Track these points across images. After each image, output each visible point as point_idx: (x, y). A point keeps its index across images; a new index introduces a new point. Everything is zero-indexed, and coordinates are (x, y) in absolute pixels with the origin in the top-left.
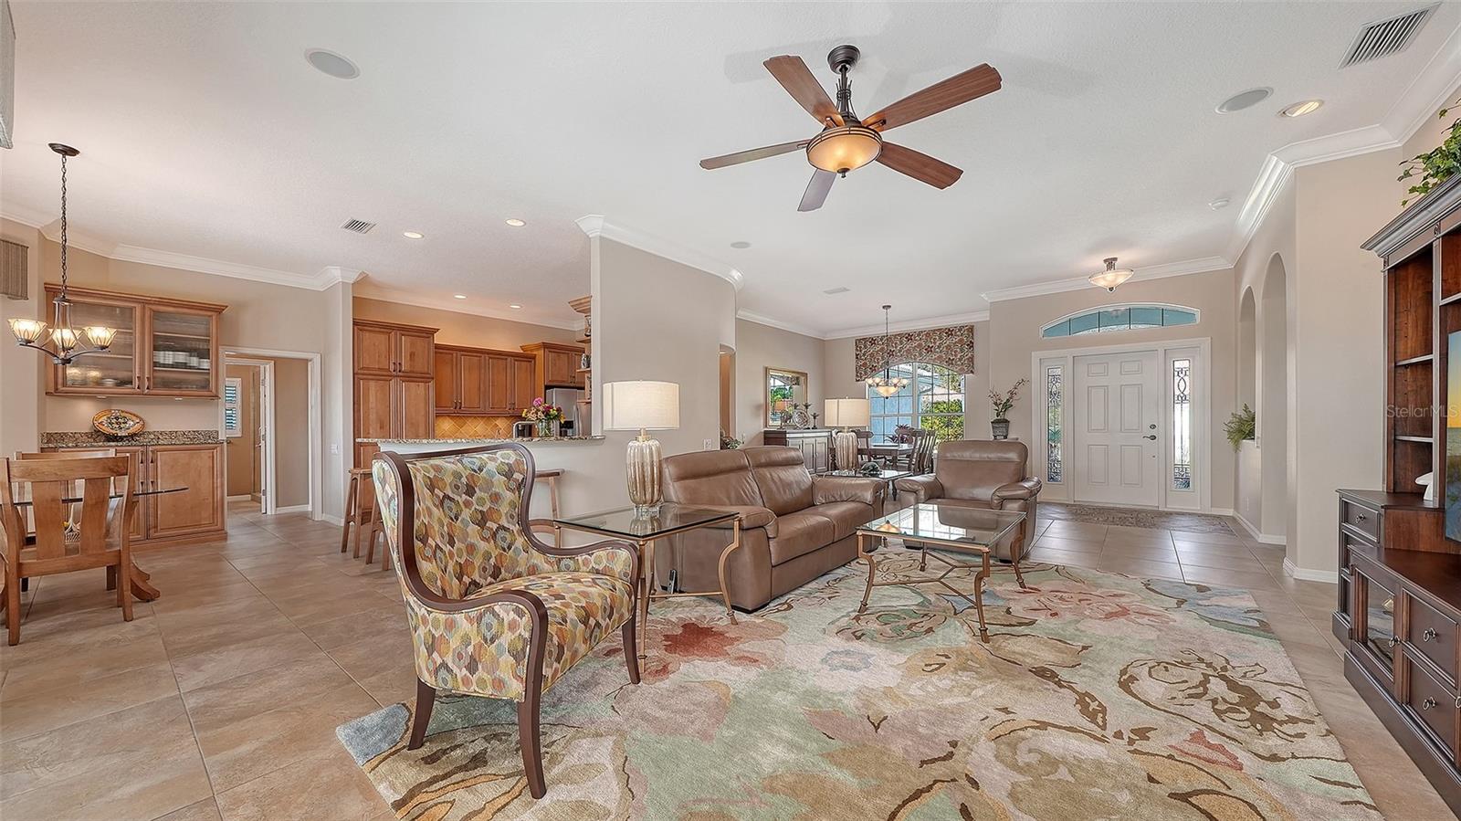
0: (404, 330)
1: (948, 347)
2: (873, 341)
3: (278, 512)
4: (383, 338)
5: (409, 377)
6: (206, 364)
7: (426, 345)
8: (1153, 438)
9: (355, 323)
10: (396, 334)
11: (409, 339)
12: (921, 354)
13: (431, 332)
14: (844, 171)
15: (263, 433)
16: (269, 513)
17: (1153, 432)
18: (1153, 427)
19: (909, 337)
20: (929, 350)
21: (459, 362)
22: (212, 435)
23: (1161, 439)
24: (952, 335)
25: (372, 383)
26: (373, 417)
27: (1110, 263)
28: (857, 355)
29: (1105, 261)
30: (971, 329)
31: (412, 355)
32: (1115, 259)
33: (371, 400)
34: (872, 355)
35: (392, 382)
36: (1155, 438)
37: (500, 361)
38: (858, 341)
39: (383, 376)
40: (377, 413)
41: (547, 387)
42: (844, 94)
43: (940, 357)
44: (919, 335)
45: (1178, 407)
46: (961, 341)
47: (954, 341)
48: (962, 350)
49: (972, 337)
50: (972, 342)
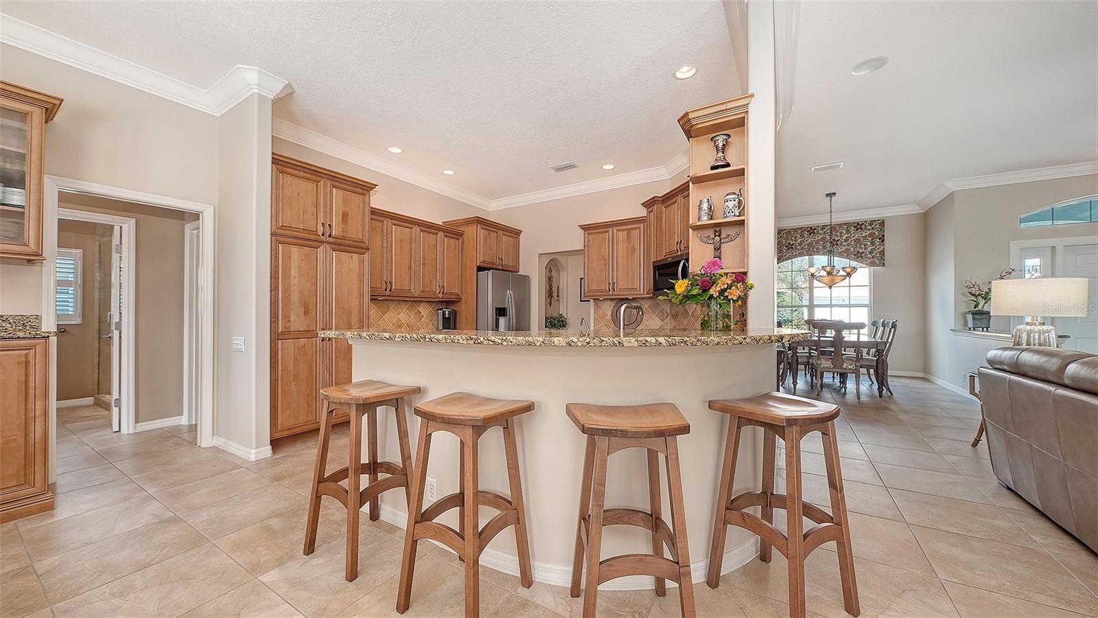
0: (337, 180)
1: (857, 241)
3: (138, 430)
4: (310, 186)
5: (342, 245)
6: (16, 197)
7: (361, 206)
9: (275, 161)
10: (325, 185)
11: (341, 192)
13: (365, 188)
15: (115, 319)
16: (124, 431)
21: (389, 232)
22: (28, 324)
24: (861, 229)
25: (295, 251)
26: (295, 298)
30: (882, 223)
31: (345, 216)
33: (293, 275)
35: (321, 250)
37: (431, 236)
39: (310, 241)
40: (301, 292)
41: (480, 269)
46: (871, 235)
47: (864, 235)
48: (873, 244)
49: (884, 232)
50: (883, 236)
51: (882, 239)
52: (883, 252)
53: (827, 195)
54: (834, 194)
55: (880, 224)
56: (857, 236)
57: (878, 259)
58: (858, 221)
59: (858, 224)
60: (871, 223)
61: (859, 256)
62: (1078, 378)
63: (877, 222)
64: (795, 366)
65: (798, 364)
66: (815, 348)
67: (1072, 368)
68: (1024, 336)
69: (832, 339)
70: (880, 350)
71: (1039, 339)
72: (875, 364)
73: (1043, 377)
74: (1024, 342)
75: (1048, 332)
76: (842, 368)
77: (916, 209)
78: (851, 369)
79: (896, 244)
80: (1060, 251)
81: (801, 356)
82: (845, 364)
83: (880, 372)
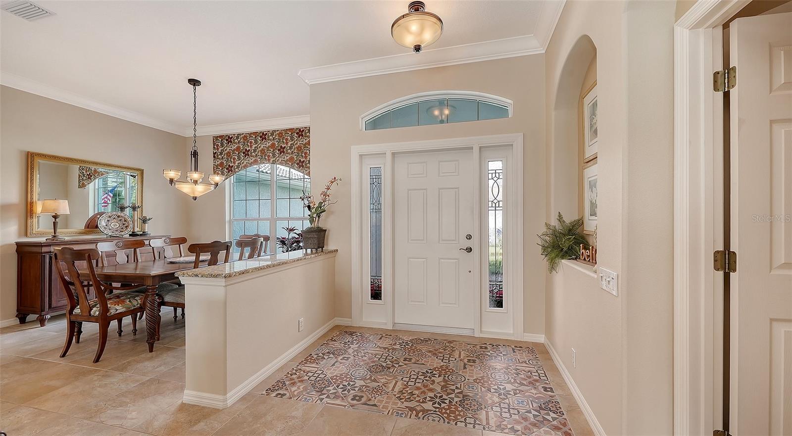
2: (229, 139)
8: (469, 250)
12: (274, 155)
17: (468, 244)
18: (469, 237)
19: (263, 136)
20: (282, 150)
23: (476, 250)
24: (302, 135)
28: (214, 154)
34: (228, 154)
36: (471, 249)
38: (216, 138)
43: (292, 159)
44: (272, 134)
45: (491, 214)
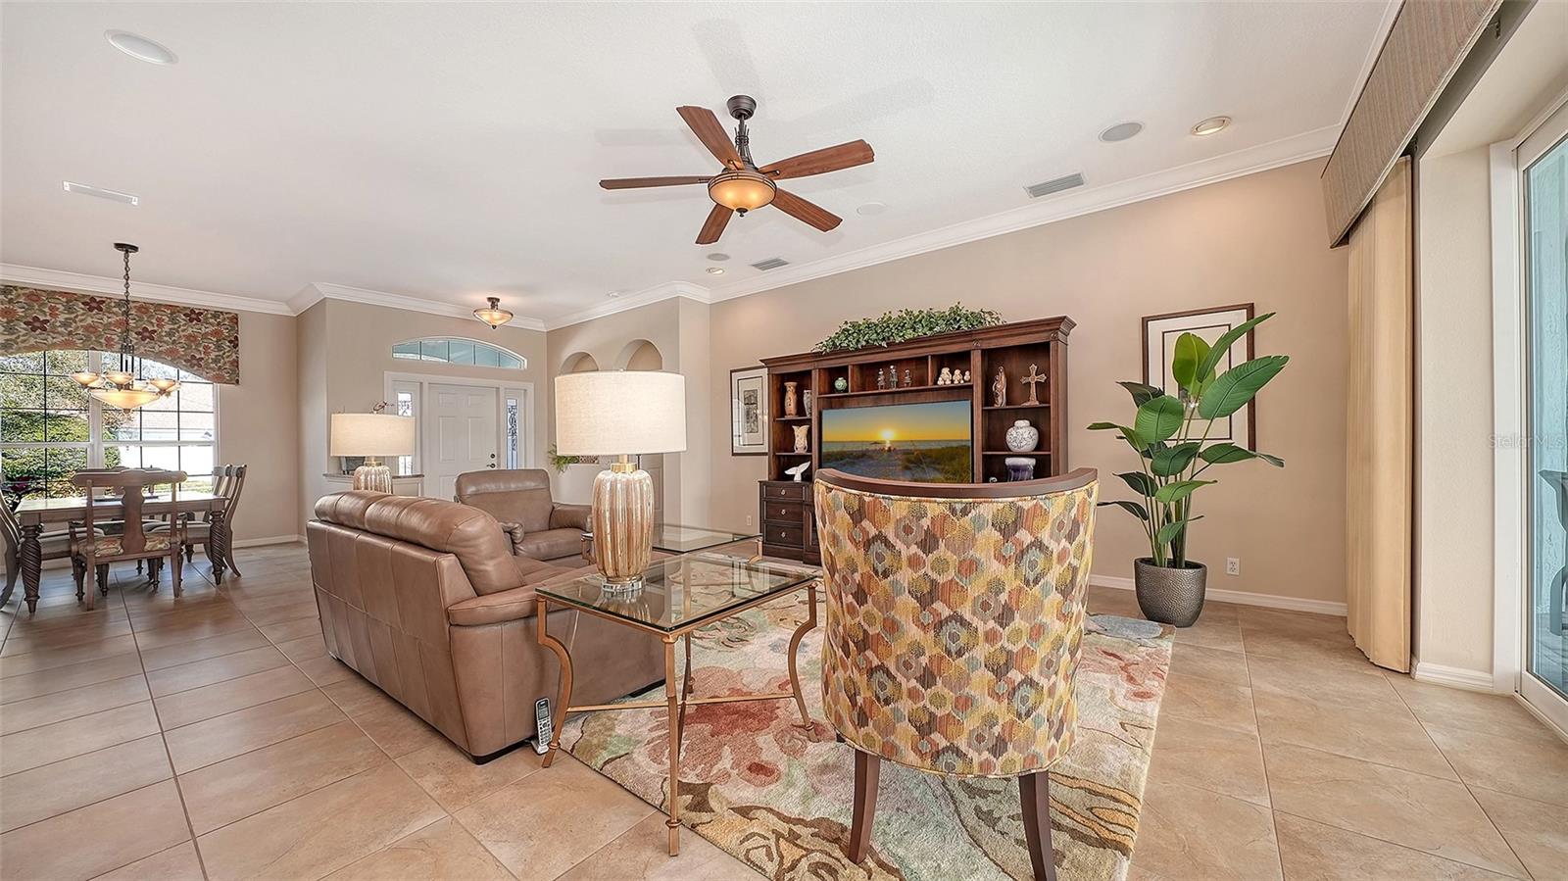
1: (191, 338)
14: (742, 211)
27: (494, 302)
29: (489, 299)
30: (235, 319)
32: (498, 300)
42: (742, 139)
46: (216, 333)
47: (203, 330)
48: (219, 348)
49: (237, 332)
50: (236, 338)
51: (235, 343)
52: (236, 363)
53: (119, 246)
54: (135, 249)
55: (231, 319)
56: (190, 331)
57: (226, 372)
58: (192, 307)
59: (192, 311)
60: (216, 314)
61: (194, 364)
62: (380, 522)
63: (226, 316)
64: (31, 564)
65: (39, 558)
66: (82, 522)
67: (372, 510)
68: (362, 477)
69: (120, 503)
70: (218, 515)
71: (375, 479)
72: (208, 534)
73: (377, 530)
74: (363, 485)
75: (384, 472)
76: (143, 551)
77: (284, 310)
78: (161, 549)
79: (256, 353)
80: (426, 386)
81: (44, 543)
82: (149, 544)
83: (219, 546)
